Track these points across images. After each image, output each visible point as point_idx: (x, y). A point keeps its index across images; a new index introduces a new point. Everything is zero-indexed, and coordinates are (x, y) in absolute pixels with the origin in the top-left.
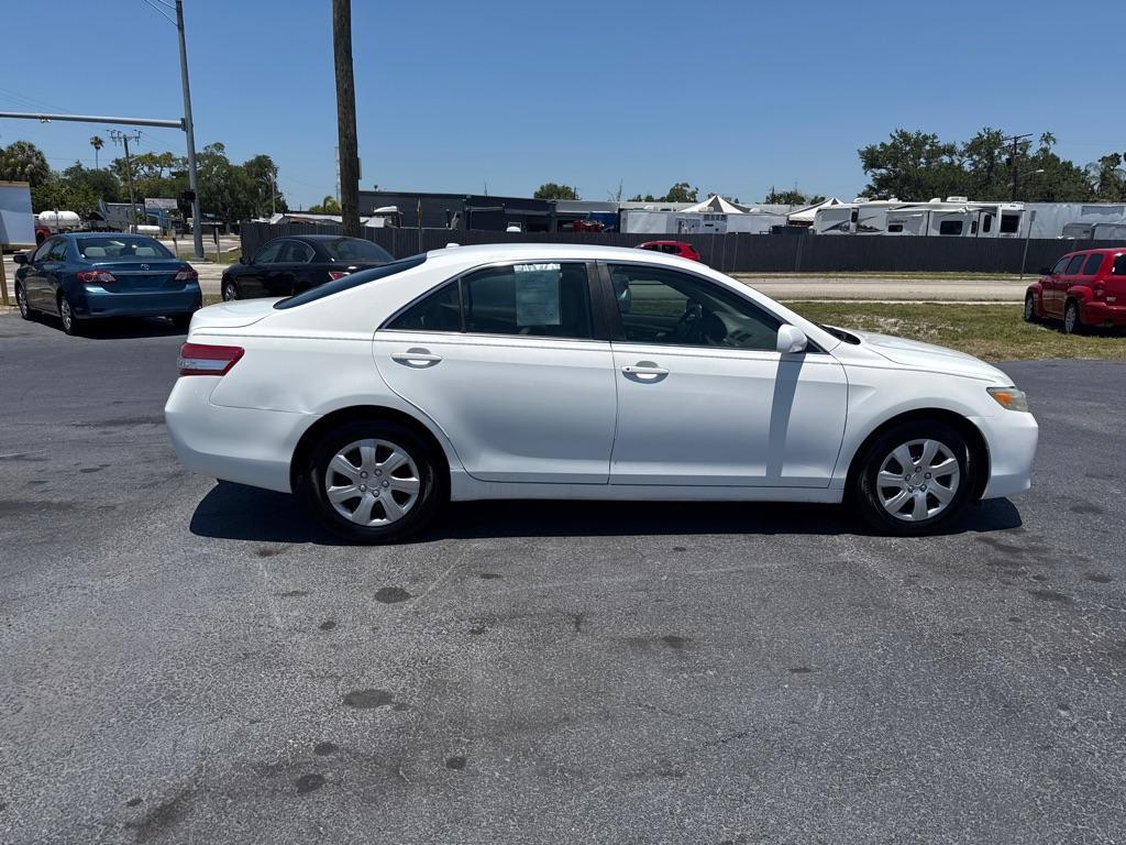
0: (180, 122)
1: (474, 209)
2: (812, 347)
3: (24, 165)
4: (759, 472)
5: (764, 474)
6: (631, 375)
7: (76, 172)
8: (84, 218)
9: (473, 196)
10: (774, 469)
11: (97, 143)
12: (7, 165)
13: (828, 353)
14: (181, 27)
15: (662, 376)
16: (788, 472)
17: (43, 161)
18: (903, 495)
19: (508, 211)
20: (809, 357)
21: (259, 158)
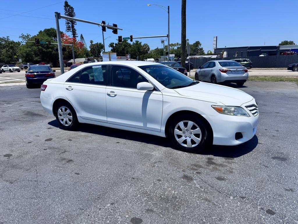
0: (166, 35)
1: (250, 51)
2: (155, 89)
3: (145, 49)
4: (141, 124)
5: (143, 126)
6: (109, 95)
7: (157, 50)
8: (155, 60)
9: (250, 47)
10: (145, 124)
11: (163, 42)
12: (142, 49)
13: (160, 91)
14: (169, 12)
15: (116, 95)
16: (149, 126)
17: (149, 47)
18: (183, 138)
19: (262, 50)
20: (154, 92)
21: (196, 42)
